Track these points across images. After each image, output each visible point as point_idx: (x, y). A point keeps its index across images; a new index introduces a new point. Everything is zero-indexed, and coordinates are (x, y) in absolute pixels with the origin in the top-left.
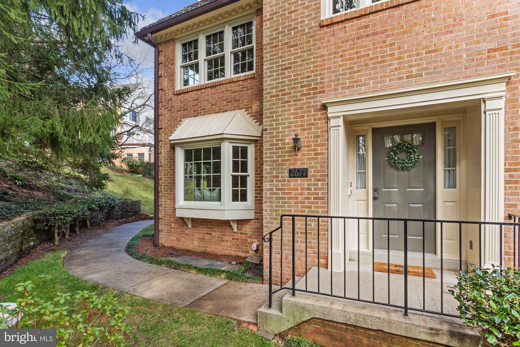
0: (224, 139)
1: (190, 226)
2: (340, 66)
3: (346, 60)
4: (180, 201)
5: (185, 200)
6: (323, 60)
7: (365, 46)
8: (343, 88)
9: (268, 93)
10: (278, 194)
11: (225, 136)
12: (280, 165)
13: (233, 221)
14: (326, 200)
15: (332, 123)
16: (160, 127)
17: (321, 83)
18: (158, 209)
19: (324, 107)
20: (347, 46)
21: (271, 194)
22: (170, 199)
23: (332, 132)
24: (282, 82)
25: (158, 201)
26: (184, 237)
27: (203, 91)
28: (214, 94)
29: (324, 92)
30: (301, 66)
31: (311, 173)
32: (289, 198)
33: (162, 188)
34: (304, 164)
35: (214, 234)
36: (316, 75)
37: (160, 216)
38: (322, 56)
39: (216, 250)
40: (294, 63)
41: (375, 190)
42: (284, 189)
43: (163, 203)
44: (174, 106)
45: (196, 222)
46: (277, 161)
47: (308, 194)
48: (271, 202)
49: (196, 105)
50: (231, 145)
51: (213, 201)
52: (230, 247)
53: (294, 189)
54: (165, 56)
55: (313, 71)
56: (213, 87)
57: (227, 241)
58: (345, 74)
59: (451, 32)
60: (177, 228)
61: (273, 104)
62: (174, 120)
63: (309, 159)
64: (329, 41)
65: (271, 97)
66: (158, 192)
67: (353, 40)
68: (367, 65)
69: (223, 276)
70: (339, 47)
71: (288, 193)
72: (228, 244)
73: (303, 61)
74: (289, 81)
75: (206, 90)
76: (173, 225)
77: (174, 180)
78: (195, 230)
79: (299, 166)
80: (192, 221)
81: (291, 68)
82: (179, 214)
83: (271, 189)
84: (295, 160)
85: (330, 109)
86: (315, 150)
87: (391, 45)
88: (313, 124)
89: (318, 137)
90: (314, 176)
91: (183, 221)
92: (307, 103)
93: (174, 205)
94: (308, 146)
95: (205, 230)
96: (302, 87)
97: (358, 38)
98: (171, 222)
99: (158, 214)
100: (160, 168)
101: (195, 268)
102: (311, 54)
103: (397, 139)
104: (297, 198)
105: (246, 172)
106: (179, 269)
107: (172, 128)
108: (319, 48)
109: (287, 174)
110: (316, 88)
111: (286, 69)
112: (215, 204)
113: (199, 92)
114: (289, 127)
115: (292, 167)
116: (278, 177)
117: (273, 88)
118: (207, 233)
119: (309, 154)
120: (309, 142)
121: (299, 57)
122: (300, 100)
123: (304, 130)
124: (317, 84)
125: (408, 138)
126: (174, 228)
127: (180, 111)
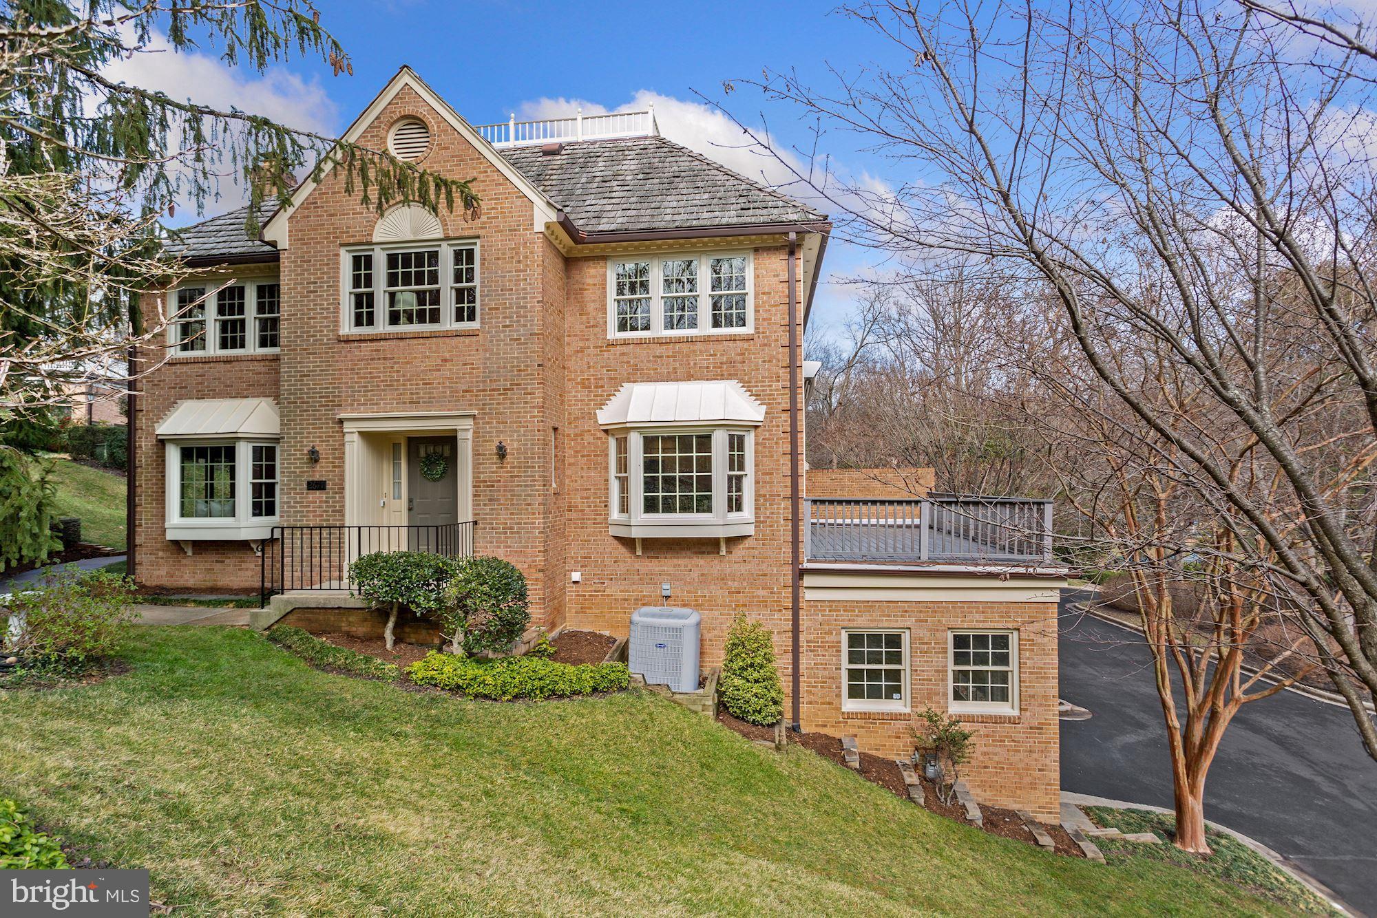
0: (239, 439)
1: (190, 553)
2: (356, 383)
3: (362, 378)
4: (173, 516)
5: (182, 515)
6: (341, 374)
7: (377, 368)
8: (358, 405)
9: (286, 399)
10: (296, 507)
11: (239, 435)
12: (298, 476)
13: (255, 541)
14: (341, 512)
15: (347, 438)
16: (138, 408)
17: (339, 396)
18: (134, 532)
19: (341, 421)
20: (362, 364)
21: (288, 507)
22: (156, 516)
23: (348, 448)
24: (301, 389)
25: (134, 520)
26: (179, 570)
27: (212, 365)
28: (229, 371)
29: (341, 405)
30: (319, 375)
31: (329, 485)
32: (307, 512)
33: (142, 499)
34: (322, 476)
35: (227, 561)
36: (334, 388)
37: (138, 541)
38: (340, 370)
39: (230, 584)
40: (313, 371)
41: (410, 501)
42: (303, 502)
43: (143, 522)
44: (164, 381)
45: (201, 546)
46: (295, 472)
47: (327, 507)
48: (288, 516)
49: (201, 383)
50: (250, 446)
51: (225, 516)
52: (252, 576)
53: (312, 502)
54: (147, 304)
55: (331, 383)
56: (228, 361)
57: (247, 569)
58: (360, 391)
59: (439, 370)
60: (168, 557)
61: (291, 411)
62: (164, 400)
63: (327, 471)
64: (346, 356)
65: (289, 403)
66: (135, 506)
67: (367, 360)
68: (378, 386)
69: (231, 605)
70: (356, 365)
71: (306, 507)
72: (249, 573)
73: (322, 371)
74: (308, 389)
75: (217, 365)
76: (161, 554)
77: (164, 488)
78: (198, 558)
79: (317, 478)
80: (193, 546)
81: (309, 376)
82: (170, 536)
83: (289, 503)
84: (314, 472)
85: (346, 425)
86: (333, 463)
87: (398, 372)
88: (331, 437)
89: (336, 449)
90: (332, 489)
91: (178, 545)
92: (325, 415)
93: (164, 523)
94: (327, 458)
95: (214, 557)
96: (320, 397)
97: (372, 359)
98: (158, 550)
99: (134, 539)
100: (139, 470)
101: (194, 601)
102: (330, 366)
103: (431, 449)
104: (315, 511)
105: (274, 478)
106: (170, 604)
107: (159, 411)
108: (337, 361)
109: (305, 486)
110: (334, 401)
111: (305, 376)
112: (228, 521)
113: (207, 366)
114: (307, 437)
115: (311, 479)
116: (296, 489)
117: (291, 394)
118: (217, 562)
119: (328, 467)
120: (326, 454)
121: (318, 366)
122: (318, 410)
123: (322, 441)
124: (335, 396)
125: (439, 449)
126: (162, 558)
127: (175, 388)
